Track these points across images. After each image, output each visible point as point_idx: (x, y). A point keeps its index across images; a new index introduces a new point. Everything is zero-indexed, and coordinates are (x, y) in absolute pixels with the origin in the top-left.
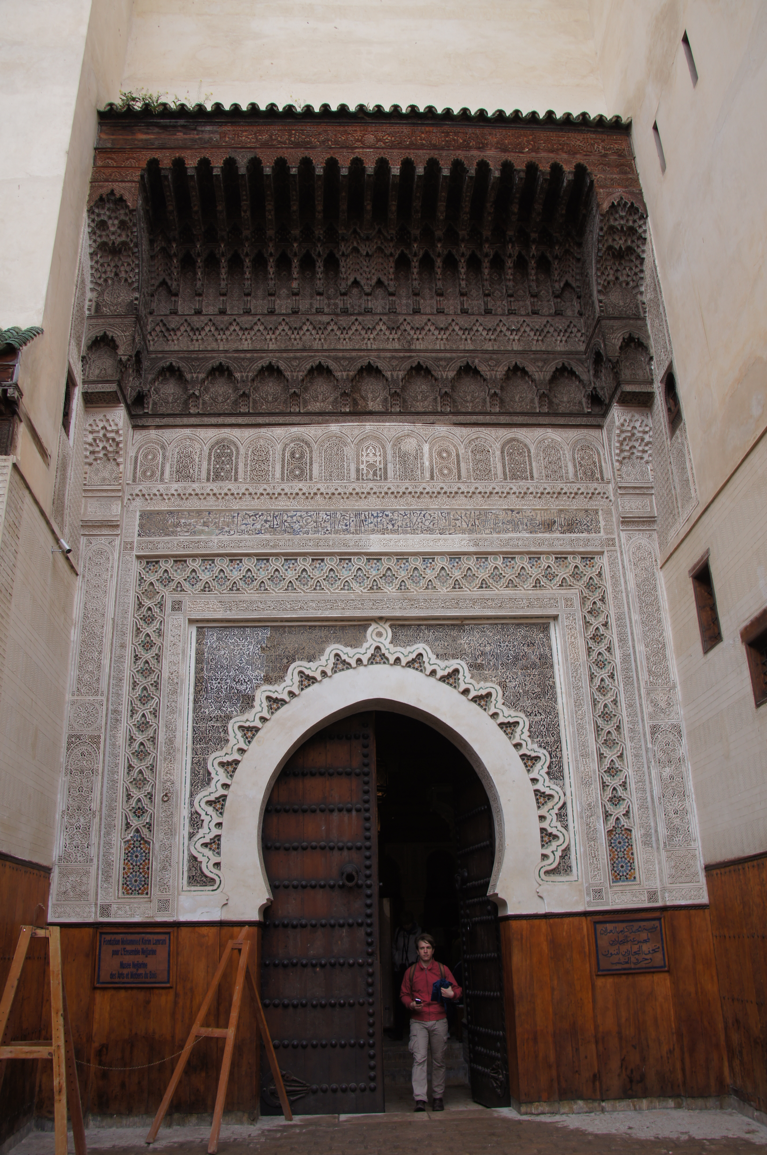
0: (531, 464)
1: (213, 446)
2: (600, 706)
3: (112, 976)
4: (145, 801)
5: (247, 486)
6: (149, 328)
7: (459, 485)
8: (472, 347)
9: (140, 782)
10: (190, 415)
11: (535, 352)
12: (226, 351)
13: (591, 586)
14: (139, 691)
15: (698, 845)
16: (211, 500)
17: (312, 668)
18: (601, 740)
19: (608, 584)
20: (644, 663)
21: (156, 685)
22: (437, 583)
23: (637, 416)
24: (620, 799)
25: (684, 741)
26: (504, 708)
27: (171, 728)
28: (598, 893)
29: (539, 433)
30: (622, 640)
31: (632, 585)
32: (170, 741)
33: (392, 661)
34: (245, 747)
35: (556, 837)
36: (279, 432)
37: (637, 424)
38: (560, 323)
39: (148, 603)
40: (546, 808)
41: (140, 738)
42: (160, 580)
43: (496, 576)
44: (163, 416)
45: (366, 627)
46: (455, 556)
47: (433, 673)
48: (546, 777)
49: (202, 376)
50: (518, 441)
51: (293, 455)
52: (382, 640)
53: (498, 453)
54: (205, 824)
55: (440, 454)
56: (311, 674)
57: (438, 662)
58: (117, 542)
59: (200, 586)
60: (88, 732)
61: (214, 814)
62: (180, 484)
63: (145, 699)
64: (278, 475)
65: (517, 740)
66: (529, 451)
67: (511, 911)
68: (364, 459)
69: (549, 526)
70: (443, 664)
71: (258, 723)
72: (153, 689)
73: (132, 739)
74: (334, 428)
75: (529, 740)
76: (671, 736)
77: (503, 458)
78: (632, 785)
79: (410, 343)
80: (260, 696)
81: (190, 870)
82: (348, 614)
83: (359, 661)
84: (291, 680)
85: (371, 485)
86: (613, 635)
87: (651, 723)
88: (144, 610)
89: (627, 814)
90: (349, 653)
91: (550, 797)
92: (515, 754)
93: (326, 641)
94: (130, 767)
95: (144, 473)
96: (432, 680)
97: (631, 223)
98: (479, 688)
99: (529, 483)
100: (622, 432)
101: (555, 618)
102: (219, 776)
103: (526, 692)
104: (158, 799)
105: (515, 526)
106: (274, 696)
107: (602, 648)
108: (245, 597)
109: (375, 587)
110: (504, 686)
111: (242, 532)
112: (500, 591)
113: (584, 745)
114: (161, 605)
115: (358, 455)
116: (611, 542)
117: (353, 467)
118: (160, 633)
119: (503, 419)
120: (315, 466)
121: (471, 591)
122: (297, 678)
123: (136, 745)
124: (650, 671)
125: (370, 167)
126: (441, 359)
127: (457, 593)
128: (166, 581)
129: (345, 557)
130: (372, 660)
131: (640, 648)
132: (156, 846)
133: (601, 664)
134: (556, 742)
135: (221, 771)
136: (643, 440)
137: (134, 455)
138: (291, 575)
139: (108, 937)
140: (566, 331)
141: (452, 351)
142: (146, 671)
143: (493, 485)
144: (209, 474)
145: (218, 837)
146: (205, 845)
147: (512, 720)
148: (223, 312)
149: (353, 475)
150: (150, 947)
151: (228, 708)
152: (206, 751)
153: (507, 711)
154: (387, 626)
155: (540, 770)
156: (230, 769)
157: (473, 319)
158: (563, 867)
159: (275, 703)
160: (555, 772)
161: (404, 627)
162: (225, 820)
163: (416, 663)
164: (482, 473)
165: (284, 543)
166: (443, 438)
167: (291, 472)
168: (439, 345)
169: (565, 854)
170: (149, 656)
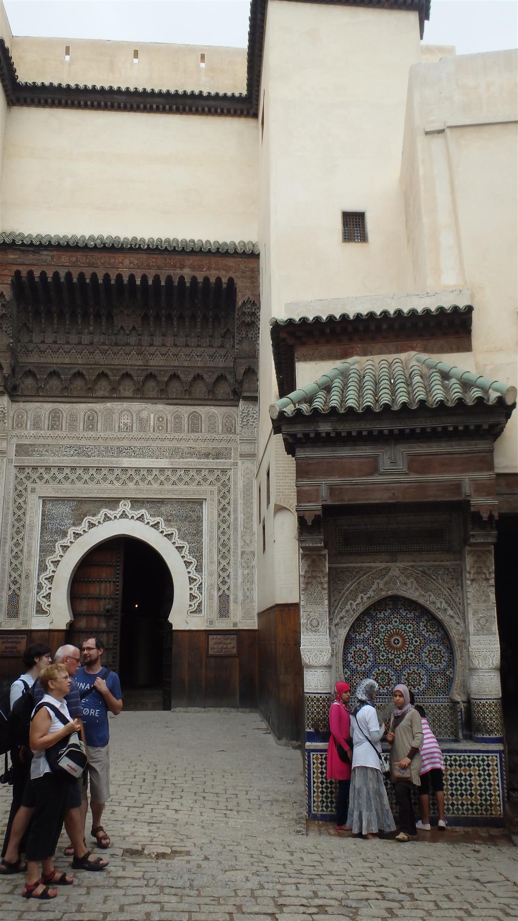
0: (201, 425)
1: (51, 412)
2: (222, 541)
4: (18, 578)
5: (67, 433)
6: (18, 350)
7: (167, 435)
8: (177, 364)
9: (15, 569)
10: (39, 396)
11: (208, 367)
12: (57, 364)
13: (224, 485)
14: (15, 529)
15: (256, 604)
16: (50, 439)
17: (94, 520)
18: (220, 556)
19: (232, 484)
20: (242, 523)
21: (23, 526)
22: (153, 482)
23: (251, 406)
24: (226, 582)
25: (256, 558)
26: (178, 540)
27: (29, 546)
28: (211, 623)
29: (207, 408)
30: (235, 511)
31: (242, 486)
32: (29, 552)
33: (130, 518)
34: (63, 555)
35: (196, 597)
36: (83, 406)
37: (251, 409)
38: (222, 352)
39: (20, 488)
40: (193, 584)
41: (16, 550)
42: (26, 477)
43: (180, 479)
44: (26, 396)
45: (119, 502)
46: (162, 470)
47: (148, 523)
48: (194, 571)
49: (45, 376)
50: (196, 412)
51: (89, 417)
52: (126, 507)
53: (186, 419)
54: (44, 588)
55: (158, 419)
56: (94, 523)
57: (151, 518)
58: (5, 460)
59: (44, 481)
61: (48, 584)
62: (35, 431)
63: (18, 533)
64: (81, 428)
65: (183, 554)
66: (201, 418)
67: (174, 629)
68: (123, 421)
69: (207, 455)
70: (153, 519)
71: (69, 544)
72: (22, 528)
73: (12, 551)
74: (109, 405)
75: (188, 555)
76: (250, 556)
77: (189, 422)
78: (232, 577)
79: (147, 361)
80: (70, 532)
81: (37, 607)
82: (111, 496)
83: (115, 517)
84: (85, 524)
85: (125, 434)
86: (231, 508)
87: (242, 550)
88: (18, 491)
89: (228, 589)
90: (111, 513)
91: (196, 580)
92: (182, 561)
93: (101, 507)
94: (11, 563)
95: (17, 425)
96: (147, 526)
97: (253, 310)
98: (169, 530)
99: (200, 434)
100: (243, 413)
101: (206, 499)
102: (51, 567)
103: (189, 533)
104: (23, 577)
105: (191, 455)
106: (77, 532)
107: (226, 514)
108: (65, 486)
109: (124, 483)
110: (179, 530)
111: (64, 456)
112: (181, 486)
113: (212, 558)
114: (26, 489)
115: (119, 419)
116: (236, 464)
117: (117, 425)
118: (25, 502)
119: (190, 402)
120: (99, 424)
121: (168, 486)
122: (87, 524)
123: (14, 553)
124: (244, 527)
125: (126, 279)
126: (162, 371)
127: (162, 487)
128: (28, 478)
129: (111, 469)
130: (121, 517)
131: (242, 515)
132: (22, 597)
133: (224, 521)
134: (201, 555)
135: (52, 565)
136: (253, 417)
137: (12, 415)
138: (86, 477)
140: (225, 356)
141: (167, 366)
142: (19, 520)
143: (183, 435)
144: (49, 426)
145: (50, 594)
146: (44, 597)
147: (182, 545)
148: (55, 342)
149: (117, 429)
150: (19, 640)
151: (56, 537)
152: (45, 556)
153: (180, 542)
154: (129, 501)
155: (192, 568)
156: (56, 564)
157: (179, 349)
158: (198, 610)
159: (77, 535)
160: (199, 569)
161: (136, 503)
162: (53, 586)
163: (141, 518)
164: (178, 429)
165: (84, 461)
166: (161, 411)
167: (88, 426)
168: (162, 363)
169: (200, 605)
170: (20, 513)
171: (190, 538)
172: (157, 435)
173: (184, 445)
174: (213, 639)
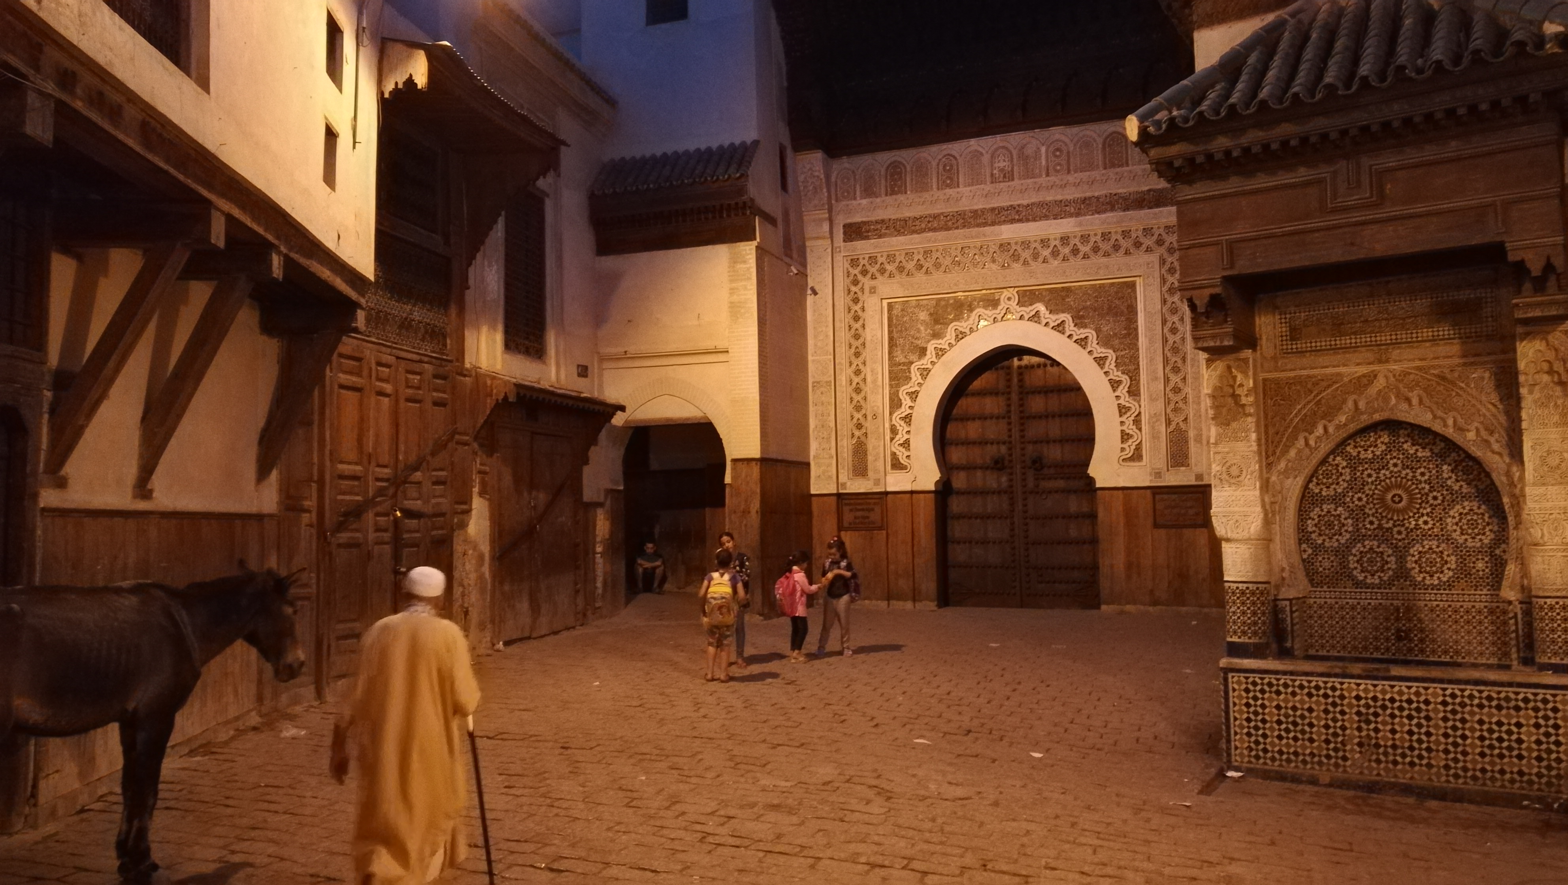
0: (1126, 153)
1: (888, 168)
3: (850, 524)
4: (862, 421)
7: (1069, 178)
9: (858, 408)
10: (870, 144)
13: (1170, 250)
14: (853, 349)
16: (890, 209)
17: (963, 327)
18: (1168, 368)
21: (864, 344)
22: (1050, 258)
24: (1181, 410)
26: (1097, 346)
28: (1159, 474)
32: (875, 381)
33: (1018, 318)
34: (922, 382)
35: (1132, 436)
36: (934, 150)
39: (854, 289)
40: (1126, 416)
41: (856, 380)
42: (861, 273)
43: (1095, 249)
45: (1000, 295)
46: (1064, 238)
47: (1047, 324)
48: (1127, 395)
50: (1117, 133)
51: (945, 166)
52: (1011, 303)
53: (1099, 148)
54: (900, 432)
55: (1053, 153)
56: (963, 330)
57: (1051, 316)
58: (829, 249)
59: (887, 274)
60: (823, 377)
61: (905, 426)
62: (868, 200)
63: (857, 355)
64: (935, 185)
65: (1106, 369)
66: (1126, 141)
67: (1098, 485)
68: (996, 165)
70: (1054, 317)
71: (929, 366)
72: (862, 347)
73: (851, 381)
74: (973, 142)
75: (1115, 369)
77: (1103, 152)
78: (1191, 400)
80: (931, 347)
81: (892, 460)
82: (987, 287)
83: (996, 319)
84: (950, 336)
85: (1002, 186)
88: (852, 294)
89: (1185, 420)
90: (989, 314)
91: (1129, 409)
92: (1105, 380)
93: (974, 306)
94: (852, 399)
95: (843, 193)
96: (1047, 329)
98: (1080, 333)
99: (1124, 171)
101: (1140, 277)
102: (907, 402)
103: (1115, 334)
104: (869, 418)
105: (1112, 207)
106: (940, 347)
107: (1175, 298)
108: (917, 279)
109: (1005, 265)
110: (1098, 331)
111: (913, 232)
112: (1096, 261)
113: (1155, 372)
114: (862, 290)
115: (992, 162)
117: (988, 173)
118: (863, 309)
119: (1105, 116)
120: (961, 175)
122: (954, 334)
123: (854, 385)
128: (864, 273)
130: (1005, 318)
132: (870, 447)
133: (1174, 311)
134: (1135, 369)
135: (908, 398)
137: (835, 180)
139: (846, 502)
142: (857, 337)
143: (1096, 174)
144: (886, 190)
145: (908, 440)
147: (1103, 355)
149: (988, 179)
150: (871, 506)
151: (910, 357)
152: (898, 386)
153: (1099, 349)
154: (1015, 292)
155: (1122, 390)
156: (914, 396)
158: (1137, 456)
159: (941, 352)
160: (1134, 392)
161: (1027, 293)
162: (912, 428)
163: (1035, 318)
164: (1087, 165)
166: (1057, 140)
167: (945, 181)
169: (1139, 448)
170: (858, 325)
171: (1117, 341)
172: (1052, 180)
173: (1099, 190)
174: (1162, 500)
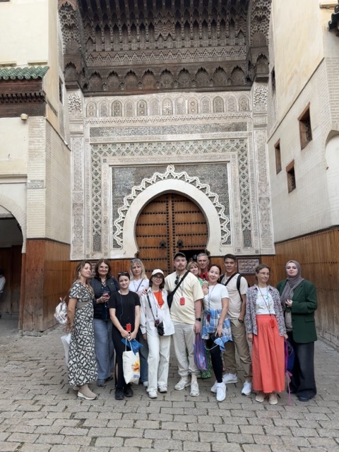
0: (223, 106)
1: (113, 103)
2: (242, 191)
4: (99, 223)
5: (125, 118)
6: (86, 57)
7: (198, 115)
8: (203, 61)
9: (97, 217)
10: (104, 92)
11: (227, 61)
12: (115, 66)
13: (242, 150)
14: (94, 189)
15: (272, 236)
16: (114, 123)
17: (149, 180)
18: (242, 202)
19: (248, 149)
20: (258, 177)
21: (100, 187)
22: (189, 151)
23: (262, 86)
24: (248, 221)
25: (271, 203)
27: (105, 200)
28: (239, 250)
29: (227, 93)
30: (252, 168)
31: (256, 150)
32: (106, 204)
33: (175, 178)
34: (129, 206)
35: (226, 233)
36: (135, 97)
37: (262, 89)
38: (237, 48)
39: (95, 160)
40: (223, 224)
41: (96, 203)
42: (99, 152)
43: (209, 148)
44: (95, 92)
45: (166, 166)
46: (196, 141)
47: (188, 181)
48: (224, 214)
49: (107, 76)
50: (219, 97)
51: (140, 106)
52: (171, 170)
53: (212, 102)
54: (118, 230)
55: (191, 104)
56: (149, 182)
58: (83, 139)
59: (112, 154)
60: (79, 202)
61: (120, 227)
62: (103, 118)
63: (97, 191)
64: (136, 114)
65: (214, 202)
66: (223, 101)
67: (212, 255)
68: (165, 107)
69: (228, 129)
70: (191, 178)
71: (133, 198)
73: (93, 204)
74: (154, 95)
75: (218, 202)
76: (266, 201)
77: (213, 104)
78: (252, 217)
79: (181, 60)
80: (133, 189)
81: (113, 243)
82: (160, 162)
83: (164, 178)
84: (143, 184)
85: (167, 116)
86: (248, 167)
87: (259, 197)
88: (94, 162)
89: (250, 226)
90: (161, 175)
91: (224, 220)
92: (214, 207)
93: (154, 171)
94: (93, 213)
95: (90, 114)
96: (187, 183)
97: (265, 5)
98: (203, 186)
99: (222, 113)
100: (257, 92)
101: (229, 162)
102: (122, 215)
103: (218, 187)
104: (103, 222)
105: (216, 129)
106: (138, 189)
107: (244, 172)
108: (127, 157)
109: (169, 153)
110: (211, 185)
111: (125, 135)
112: (210, 153)
113: (236, 204)
114: (99, 161)
115: (163, 105)
116: (250, 134)
117: (161, 110)
118: (100, 170)
119: (214, 89)
120: (148, 110)
121: (201, 154)
122: (144, 184)
123: (95, 206)
124: (260, 180)
126: (192, 66)
127: (196, 155)
128: (101, 152)
129: (159, 143)
130: (168, 177)
131: (257, 172)
132: (103, 237)
133: (244, 177)
134: (227, 203)
135: (122, 213)
136: (264, 95)
137: (86, 107)
138: (142, 149)
140: (239, 52)
141: (196, 63)
142: (96, 182)
143: (210, 115)
144: (112, 114)
145: (122, 233)
146: (118, 236)
147: (213, 196)
148: (113, 50)
149: (161, 113)
151: (123, 194)
152: (117, 207)
153: (211, 193)
154: (173, 166)
155: (222, 212)
156: (125, 212)
157: (204, 49)
158: (228, 242)
159: (138, 192)
160: (227, 213)
161: (179, 166)
162: (124, 228)
163: (182, 178)
164: (206, 111)
165: (139, 138)
166: (192, 98)
167: (140, 112)
168: (192, 61)
169: (229, 238)
170: (97, 177)
171: (219, 190)
172: (191, 115)
173: (211, 122)
174: (241, 262)
